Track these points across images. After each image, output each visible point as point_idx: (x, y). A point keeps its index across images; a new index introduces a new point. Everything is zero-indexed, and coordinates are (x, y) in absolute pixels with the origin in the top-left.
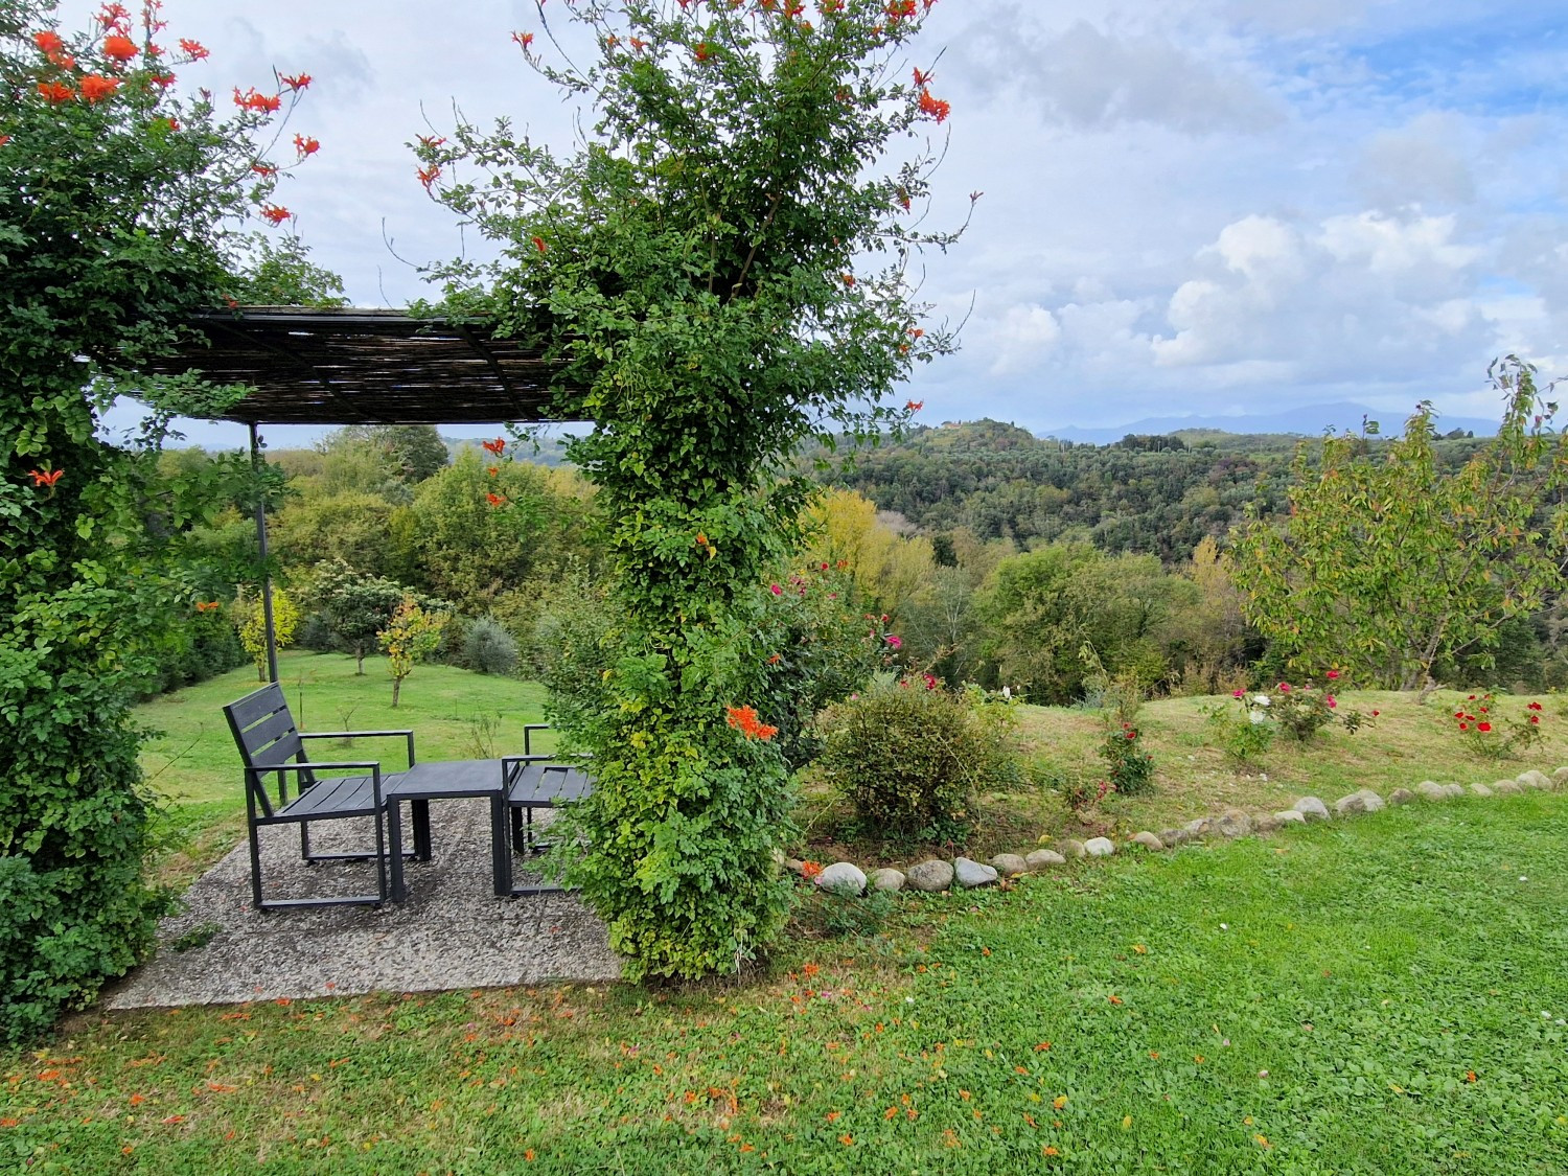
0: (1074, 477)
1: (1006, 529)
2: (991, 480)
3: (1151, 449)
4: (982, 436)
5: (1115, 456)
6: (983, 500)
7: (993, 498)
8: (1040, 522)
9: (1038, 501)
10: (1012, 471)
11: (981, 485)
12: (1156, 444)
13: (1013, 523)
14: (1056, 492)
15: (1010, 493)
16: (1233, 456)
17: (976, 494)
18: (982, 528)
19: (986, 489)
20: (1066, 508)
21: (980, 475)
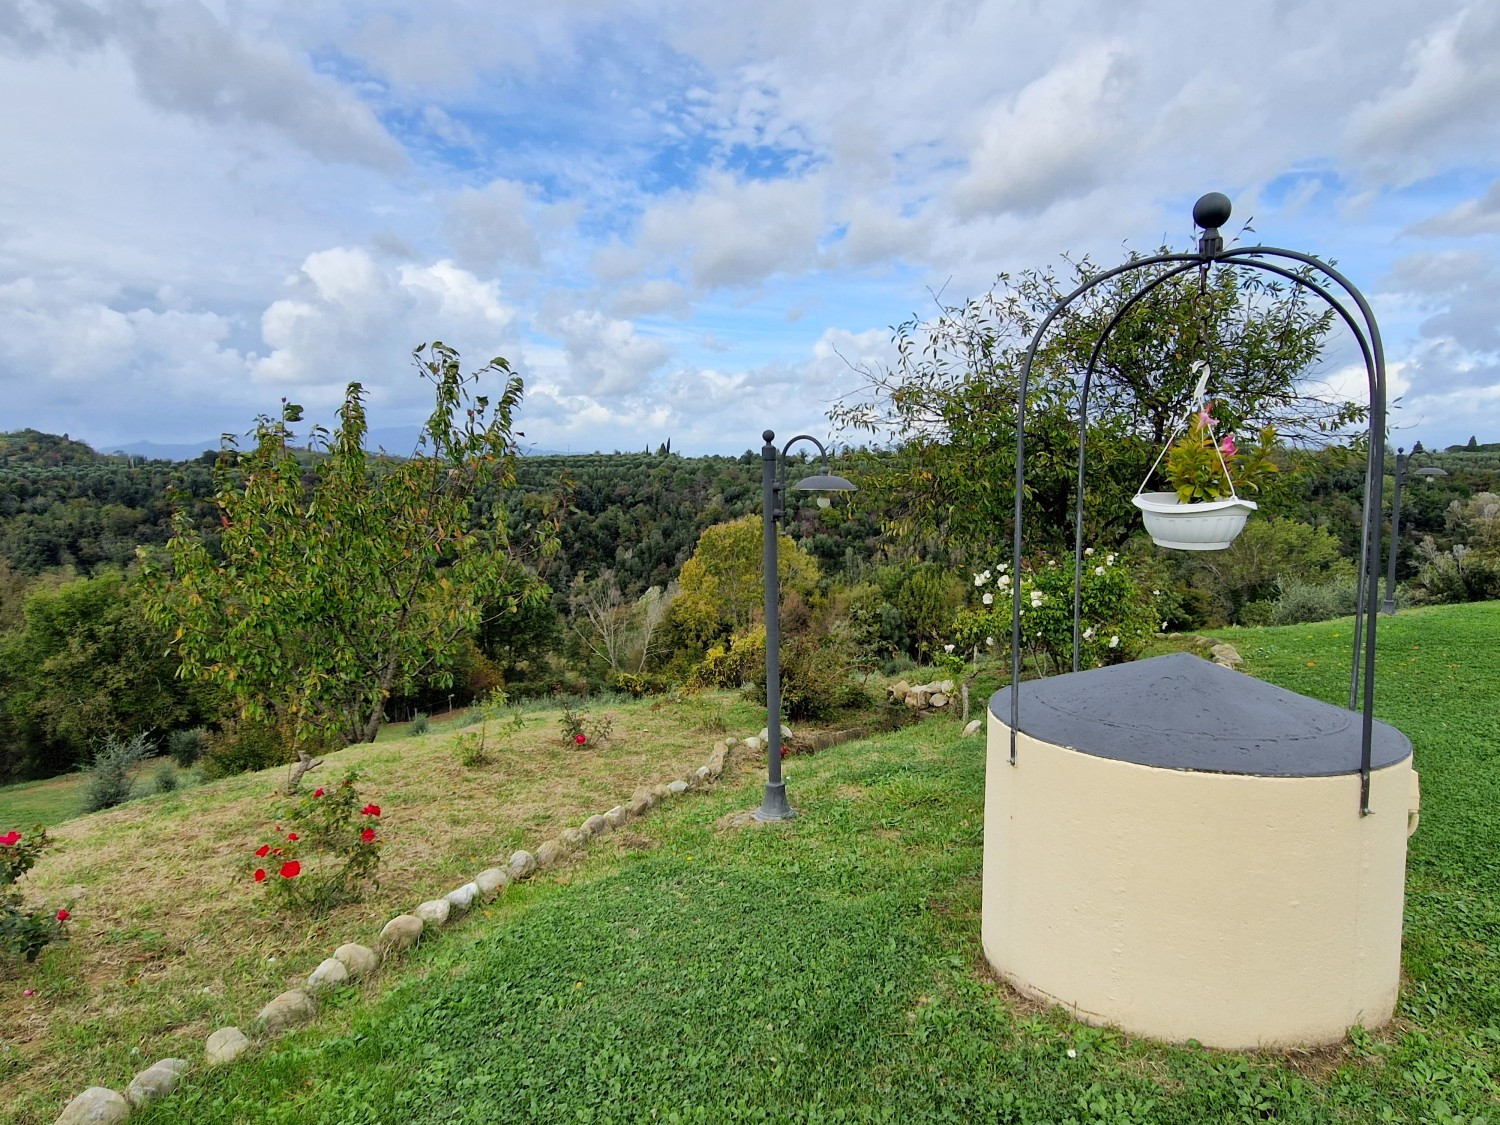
0: (147, 495)
1: (66, 555)
2: (40, 500)
4: (24, 449)
5: (194, 473)
6: (31, 524)
7: (46, 520)
8: (109, 544)
9: (105, 522)
10: (68, 489)
11: (27, 506)
13: (74, 548)
14: (127, 512)
15: (67, 515)
17: (19, 518)
18: (32, 556)
19: (34, 511)
20: (142, 528)
21: (23, 494)
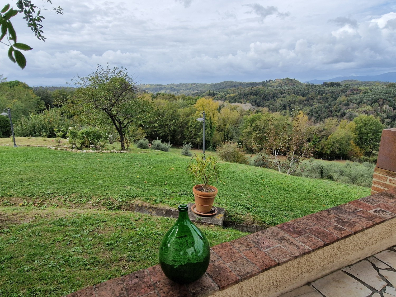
0: (308, 94)
1: (288, 108)
2: (285, 95)
3: (330, 86)
4: (286, 83)
5: (320, 88)
6: (282, 100)
7: (285, 99)
8: (297, 106)
9: (297, 100)
10: (291, 92)
11: (282, 96)
12: (332, 84)
13: (290, 106)
14: (302, 98)
15: (289, 98)
16: (354, 88)
17: (280, 98)
18: (281, 107)
19: (283, 97)
20: (305, 102)
21: (282, 93)
